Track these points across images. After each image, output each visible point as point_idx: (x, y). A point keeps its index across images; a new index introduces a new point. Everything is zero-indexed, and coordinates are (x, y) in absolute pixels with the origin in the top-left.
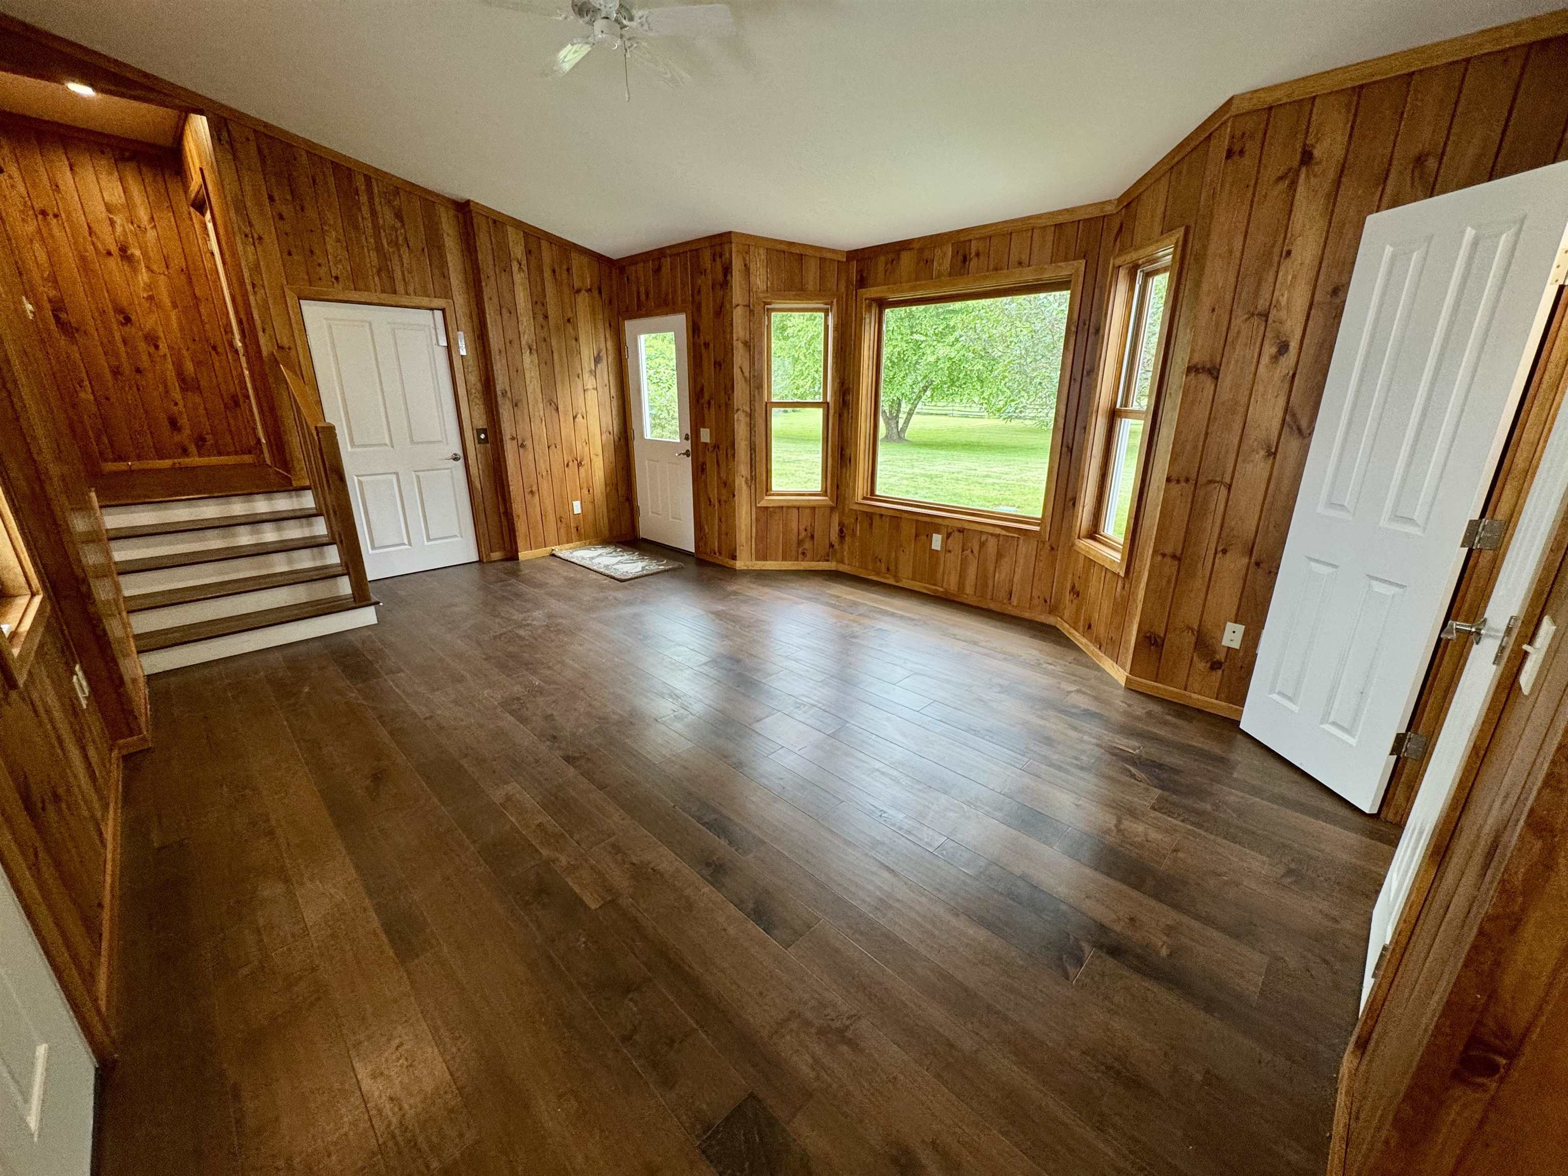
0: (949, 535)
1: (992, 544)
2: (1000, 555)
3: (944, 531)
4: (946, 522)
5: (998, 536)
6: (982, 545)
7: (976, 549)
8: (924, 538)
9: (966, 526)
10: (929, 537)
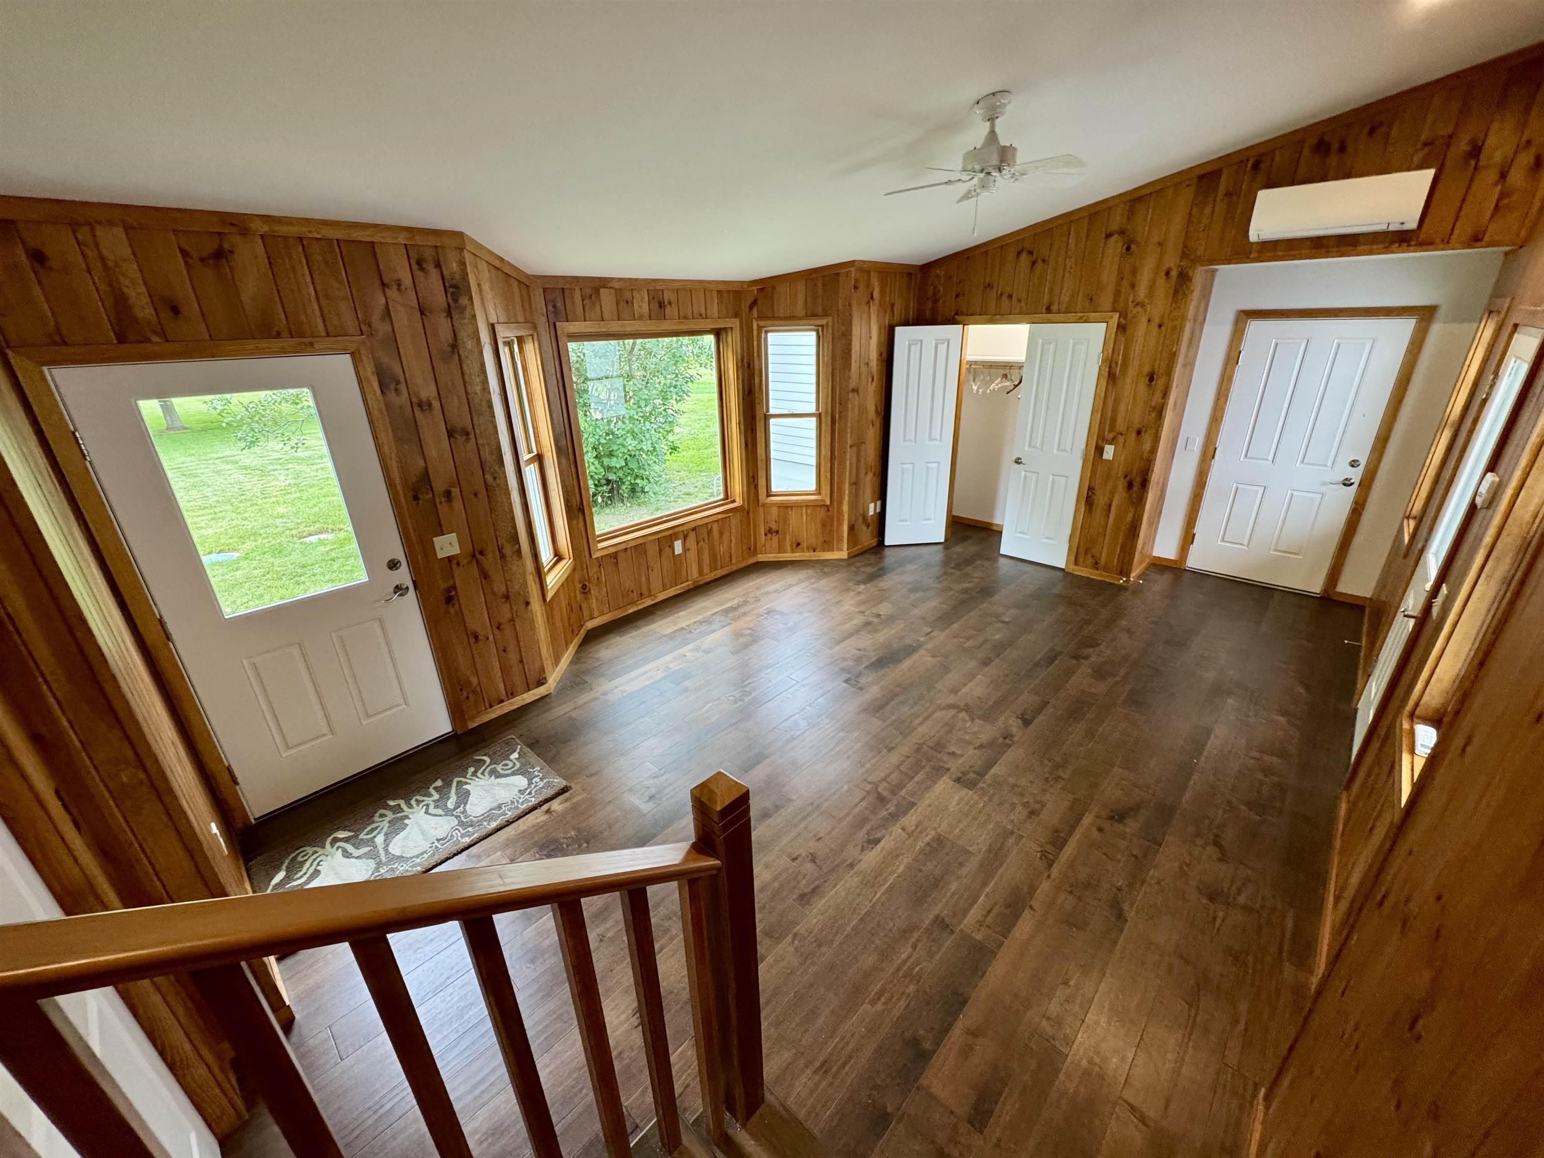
0: (685, 538)
1: (715, 528)
2: (721, 533)
3: (682, 537)
4: (681, 529)
5: (717, 521)
6: (710, 532)
7: (706, 537)
8: (668, 549)
9: (698, 523)
10: (672, 547)
